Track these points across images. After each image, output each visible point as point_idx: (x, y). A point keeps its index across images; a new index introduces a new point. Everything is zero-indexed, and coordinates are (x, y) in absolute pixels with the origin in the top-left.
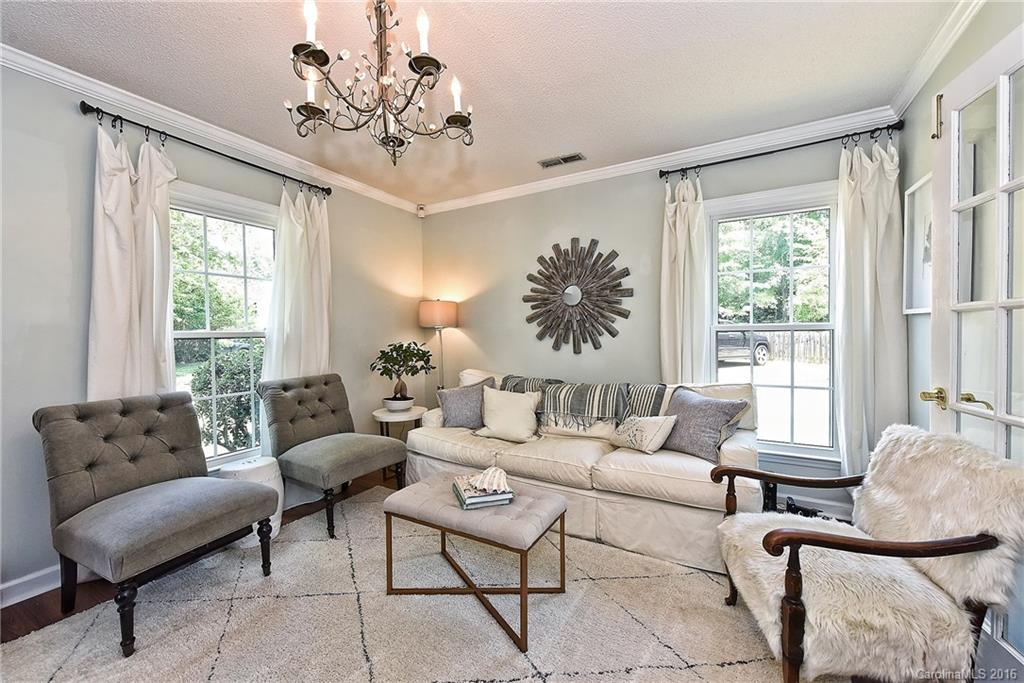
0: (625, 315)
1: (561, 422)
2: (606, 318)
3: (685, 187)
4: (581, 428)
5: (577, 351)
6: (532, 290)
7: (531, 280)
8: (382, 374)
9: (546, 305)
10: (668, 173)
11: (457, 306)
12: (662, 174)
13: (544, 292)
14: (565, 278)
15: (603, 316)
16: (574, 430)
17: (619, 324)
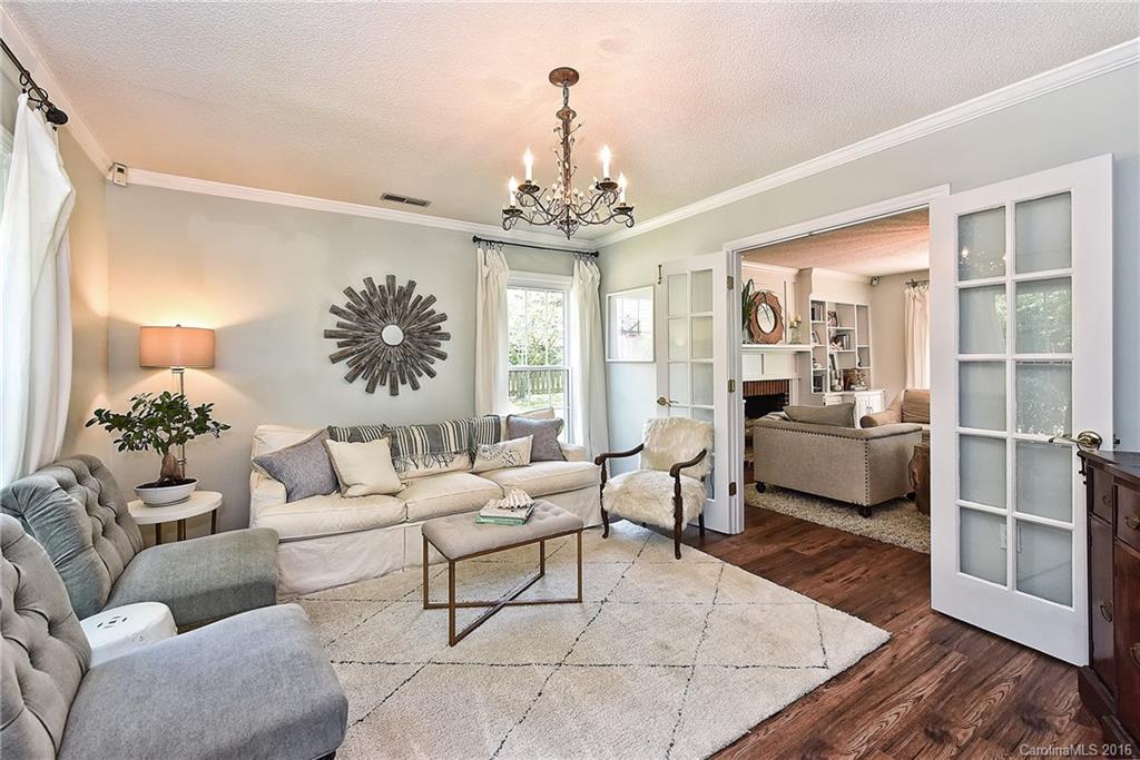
0: (443, 356)
1: (420, 464)
2: (427, 359)
3: (493, 255)
4: (443, 464)
5: (394, 392)
6: (338, 325)
7: (336, 313)
8: (121, 448)
9: (358, 343)
10: (480, 240)
11: (212, 334)
12: (476, 239)
13: (356, 329)
14: (384, 317)
15: (422, 357)
16: (436, 468)
17: (438, 365)
